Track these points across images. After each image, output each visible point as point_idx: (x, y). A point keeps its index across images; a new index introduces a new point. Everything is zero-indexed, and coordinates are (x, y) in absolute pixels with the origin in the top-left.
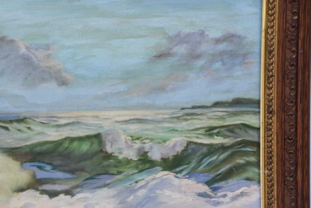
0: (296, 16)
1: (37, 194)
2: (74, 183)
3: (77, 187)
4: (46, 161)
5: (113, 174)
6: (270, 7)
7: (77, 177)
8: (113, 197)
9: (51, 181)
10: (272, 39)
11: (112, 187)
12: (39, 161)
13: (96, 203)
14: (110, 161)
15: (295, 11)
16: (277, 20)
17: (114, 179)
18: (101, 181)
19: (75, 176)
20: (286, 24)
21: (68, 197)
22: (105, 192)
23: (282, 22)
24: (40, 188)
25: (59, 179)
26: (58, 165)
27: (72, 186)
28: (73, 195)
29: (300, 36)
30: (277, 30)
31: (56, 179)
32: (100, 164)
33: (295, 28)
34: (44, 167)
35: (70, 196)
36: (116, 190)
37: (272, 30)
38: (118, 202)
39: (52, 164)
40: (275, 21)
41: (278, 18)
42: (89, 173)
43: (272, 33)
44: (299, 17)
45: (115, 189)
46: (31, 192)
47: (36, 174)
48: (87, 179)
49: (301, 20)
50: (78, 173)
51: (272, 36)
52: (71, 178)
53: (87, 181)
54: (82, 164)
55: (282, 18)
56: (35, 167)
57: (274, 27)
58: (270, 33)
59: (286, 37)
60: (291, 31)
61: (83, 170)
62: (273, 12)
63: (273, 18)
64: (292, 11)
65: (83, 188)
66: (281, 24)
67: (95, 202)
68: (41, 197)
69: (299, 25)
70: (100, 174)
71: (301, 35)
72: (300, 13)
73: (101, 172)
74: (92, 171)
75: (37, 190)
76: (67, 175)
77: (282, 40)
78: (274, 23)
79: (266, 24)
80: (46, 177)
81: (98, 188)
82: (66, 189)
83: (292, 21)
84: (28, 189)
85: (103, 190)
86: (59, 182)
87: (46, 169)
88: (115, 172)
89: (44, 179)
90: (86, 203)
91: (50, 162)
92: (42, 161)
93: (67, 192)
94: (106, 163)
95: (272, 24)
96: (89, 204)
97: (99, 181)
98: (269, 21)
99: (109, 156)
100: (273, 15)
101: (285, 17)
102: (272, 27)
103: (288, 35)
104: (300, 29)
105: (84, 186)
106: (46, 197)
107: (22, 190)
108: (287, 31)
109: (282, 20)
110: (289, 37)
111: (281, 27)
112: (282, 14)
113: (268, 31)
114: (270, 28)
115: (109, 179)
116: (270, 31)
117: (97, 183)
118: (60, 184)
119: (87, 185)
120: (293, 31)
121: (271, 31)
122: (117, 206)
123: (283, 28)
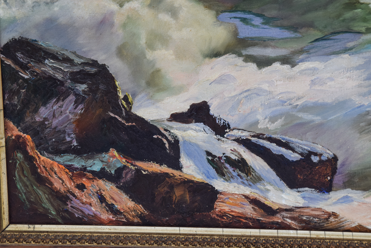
1: (239, 61)
2: (296, 46)
3: (301, 51)
4: (254, 11)
5: (359, 33)
7: (301, 36)
8: (358, 68)
9: (262, 42)
11: (356, 53)
12: (244, 11)
13: (329, 78)
14: (356, 11)
17: (361, 40)
18: (339, 43)
19: (298, 35)
21: (286, 67)
22: (345, 60)
24: (244, 52)
25: (274, 40)
26: (272, 18)
27: (293, 50)
28: (293, 65)
31: (269, 39)
32: (339, 16)
34: (251, 20)
35: (289, 66)
36: (363, 58)
38: (364, 76)
39: (264, 15)
42: (321, 31)
45: (361, 55)
46: (230, 58)
47: (239, 30)
48: (316, 40)
50: (303, 30)
52: (291, 38)
53: (317, 43)
54: (310, 16)
56: (238, 19)
61: (311, 25)
65: (310, 54)
67: (328, 75)
68: (246, 67)
70: (338, 33)
73: (340, 29)
74: (325, 27)
75: (240, 55)
76: (287, 34)
80: (254, 36)
81: (333, 54)
82: (284, 54)
84: (225, 53)
85: (342, 57)
86: (272, 44)
87: (253, 22)
88: (363, 30)
89: (251, 38)
90: (313, 78)
91: (260, 12)
92: (248, 10)
93: (285, 60)
94: (348, 15)
96: (317, 78)
97: (335, 44)
99: (355, 3)
105: (311, 51)
106: (252, 66)
107: (216, 54)
115: (352, 40)
117: (333, 46)
118: (274, 47)
119: (316, 50)
122: (362, 82)
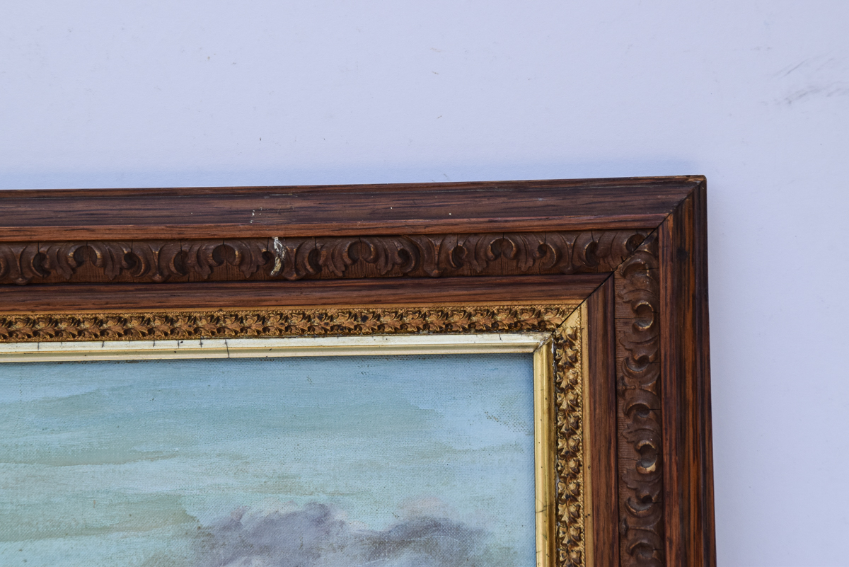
0: (650, 461)
6: (561, 427)
10: (575, 542)
15: (648, 442)
16: (588, 472)
20: (617, 488)
23: (603, 480)
29: (668, 534)
30: (589, 510)
33: (649, 506)
37: (573, 509)
40: (580, 475)
41: (591, 467)
43: (573, 519)
44: (660, 465)
49: (671, 477)
51: (572, 532)
55: (603, 468)
57: (580, 498)
58: (565, 518)
59: (622, 536)
60: (638, 517)
62: (572, 443)
63: (572, 464)
64: (635, 443)
66: (603, 490)
69: (662, 494)
71: (674, 531)
72: (666, 450)
77: (607, 546)
78: (578, 485)
79: (551, 486)
83: (639, 478)
95: (572, 487)
98: (560, 477)
100: (572, 454)
101: (613, 465)
102: (573, 498)
103: (627, 529)
104: (667, 509)
108: (624, 516)
109: (603, 473)
110: (630, 537)
111: (603, 497)
112: (603, 450)
113: (557, 510)
114: (564, 502)
116: (565, 512)
120: (644, 517)
121: (569, 512)
123: (608, 504)
